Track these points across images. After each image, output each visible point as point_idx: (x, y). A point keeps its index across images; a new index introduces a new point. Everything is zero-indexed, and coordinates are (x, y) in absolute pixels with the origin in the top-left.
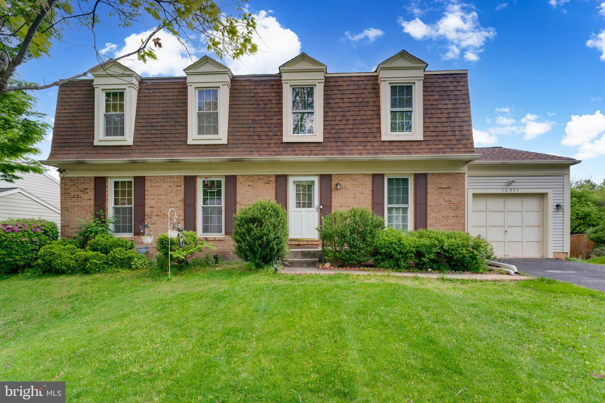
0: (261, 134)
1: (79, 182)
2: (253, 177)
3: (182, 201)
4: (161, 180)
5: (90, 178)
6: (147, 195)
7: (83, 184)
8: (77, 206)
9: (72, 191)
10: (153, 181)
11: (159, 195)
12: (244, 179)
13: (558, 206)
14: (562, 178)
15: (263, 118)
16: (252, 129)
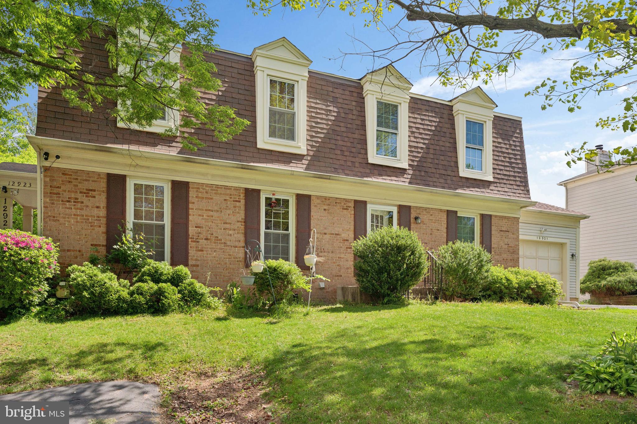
0: (344, 149)
1: (79, 178)
2: (329, 199)
3: (241, 222)
4: (212, 190)
5: (99, 174)
6: (192, 209)
7: (87, 183)
8: (75, 215)
9: (65, 191)
10: (201, 190)
11: (210, 210)
12: (318, 201)
13: (573, 255)
14: (575, 230)
15: (344, 129)
16: (333, 142)
